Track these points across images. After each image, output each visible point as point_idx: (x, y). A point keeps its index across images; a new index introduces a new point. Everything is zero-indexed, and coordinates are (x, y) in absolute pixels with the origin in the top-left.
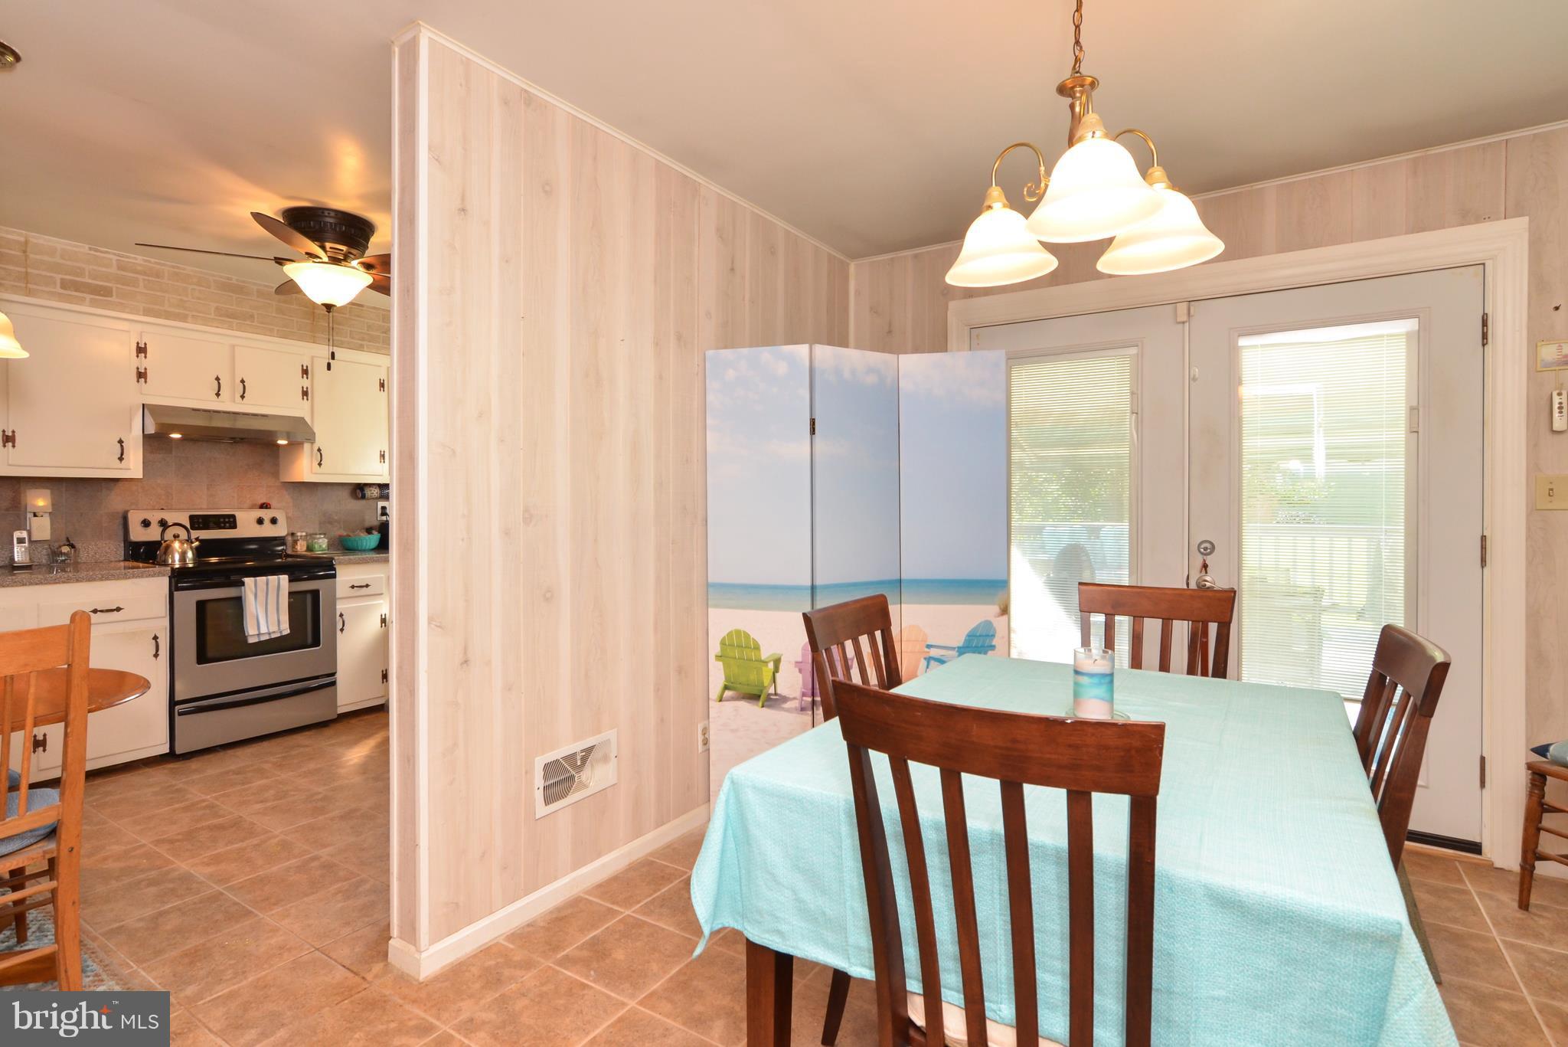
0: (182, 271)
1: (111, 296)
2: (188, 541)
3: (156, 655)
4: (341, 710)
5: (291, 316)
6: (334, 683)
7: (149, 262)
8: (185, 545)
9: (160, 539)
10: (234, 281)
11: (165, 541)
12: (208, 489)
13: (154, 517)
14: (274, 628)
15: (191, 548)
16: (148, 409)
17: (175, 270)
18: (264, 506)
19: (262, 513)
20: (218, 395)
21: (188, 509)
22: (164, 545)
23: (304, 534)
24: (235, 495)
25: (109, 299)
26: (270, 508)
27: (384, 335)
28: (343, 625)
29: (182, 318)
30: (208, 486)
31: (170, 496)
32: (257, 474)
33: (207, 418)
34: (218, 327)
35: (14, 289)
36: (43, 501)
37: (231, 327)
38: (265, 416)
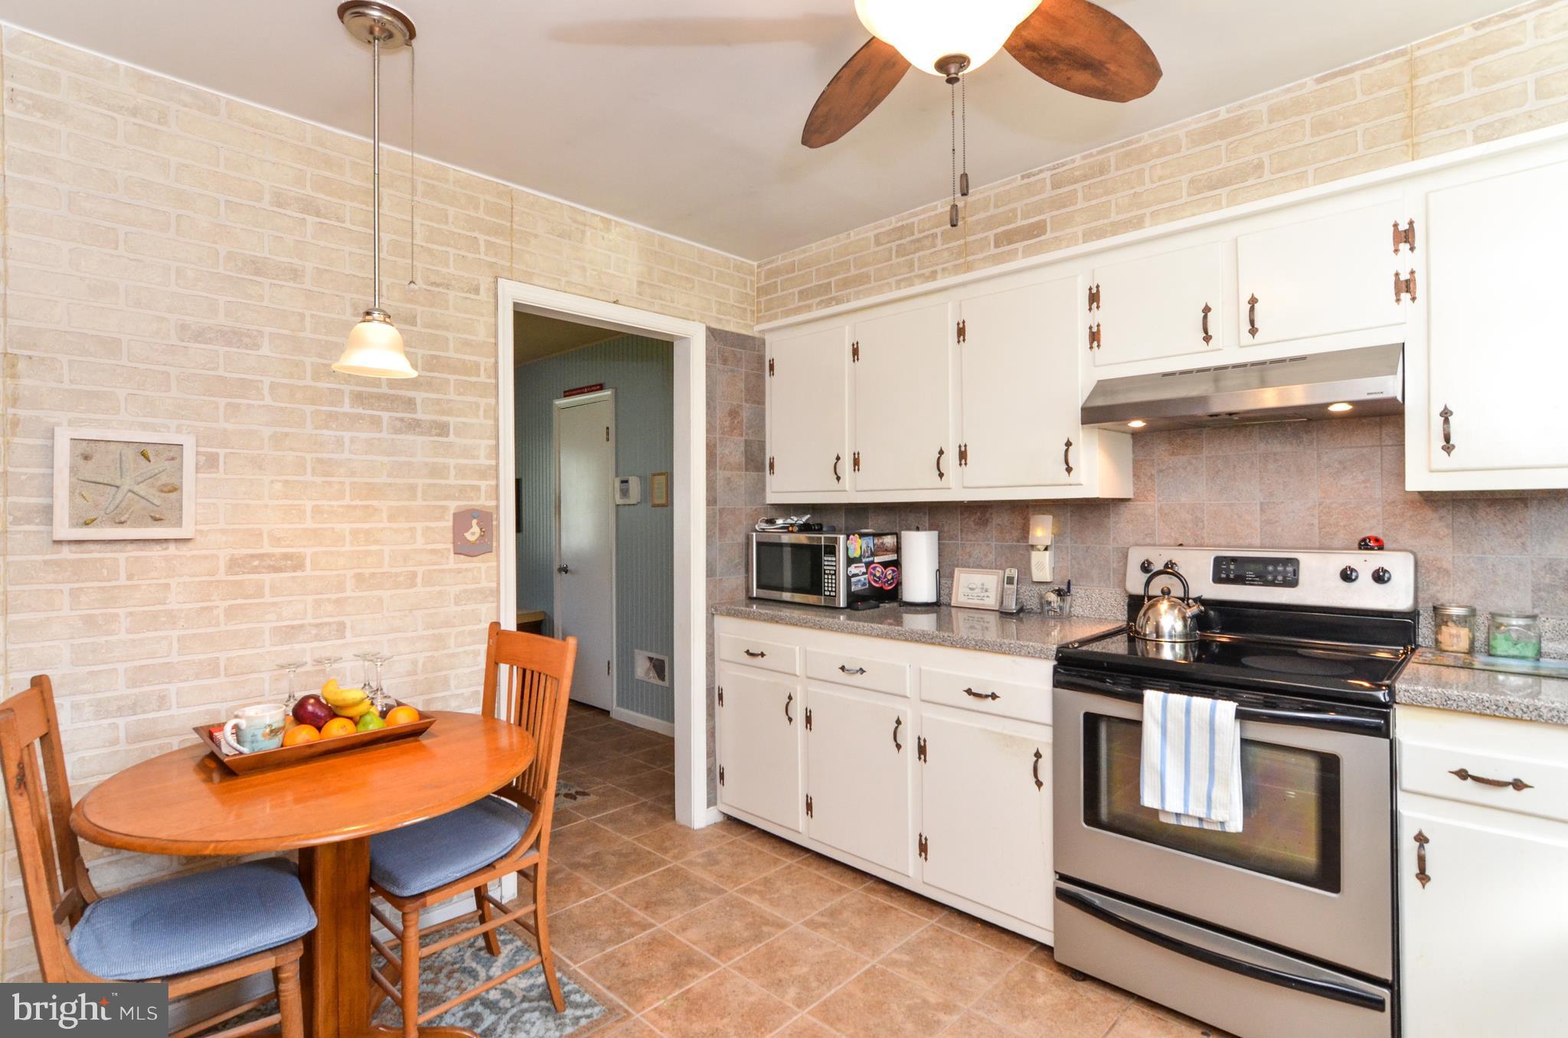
1: (1046, 233)
2: (1182, 599)
8: (1178, 608)
12: (1263, 511)
13: (1161, 557)
18: (1363, 544)
19: (1356, 559)
22: (1147, 604)
24: (1315, 522)
25: (1044, 237)
26: (1374, 549)
29: (1137, 223)
30: (1261, 504)
31: (1201, 524)
32: (1361, 478)
33: (1216, 380)
34: (1194, 215)
35: (957, 269)
36: (1042, 531)
37: (1218, 205)
38: (1303, 358)
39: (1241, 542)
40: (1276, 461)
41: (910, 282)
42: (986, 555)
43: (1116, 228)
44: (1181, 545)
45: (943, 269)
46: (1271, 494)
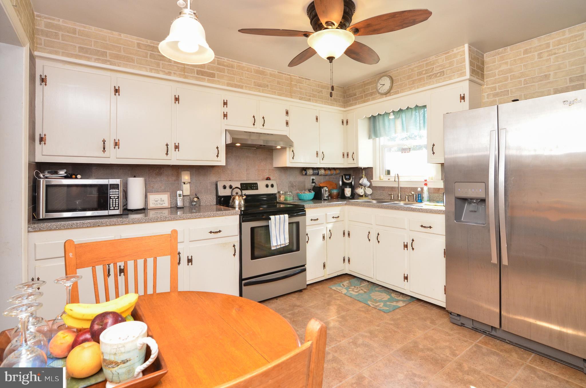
0: (241, 65)
1: (215, 78)
2: (241, 195)
3: (234, 255)
4: (308, 283)
5: (282, 85)
6: (305, 270)
7: (229, 60)
8: (240, 198)
9: (231, 195)
10: (261, 69)
11: (233, 196)
12: (247, 171)
13: (228, 185)
14: (283, 242)
15: (243, 199)
16: (228, 131)
17: (239, 64)
18: (268, 179)
19: (268, 182)
20: (254, 124)
21: (239, 181)
22: (232, 197)
23: (284, 192)
24: (257, 174)
25: (214, 79)
26: (270, 180)
27: (319, 94)
28: (308, 240)
29: (241, 87)
30: (246, 169)
31: (233, 174)
32: (265, 163)
33: (250, 136)
34: (255, 91)
35: (180, 76)
36: (186, 177)
37: (259, 91)
38: (272, 134)
39: (242, 179)
40: (249, 158)
41: (157, 72)
42: (161, 187)
43: (236, 86)
44: (230, 180)
45: (174, 73)
46: (248, 167)
